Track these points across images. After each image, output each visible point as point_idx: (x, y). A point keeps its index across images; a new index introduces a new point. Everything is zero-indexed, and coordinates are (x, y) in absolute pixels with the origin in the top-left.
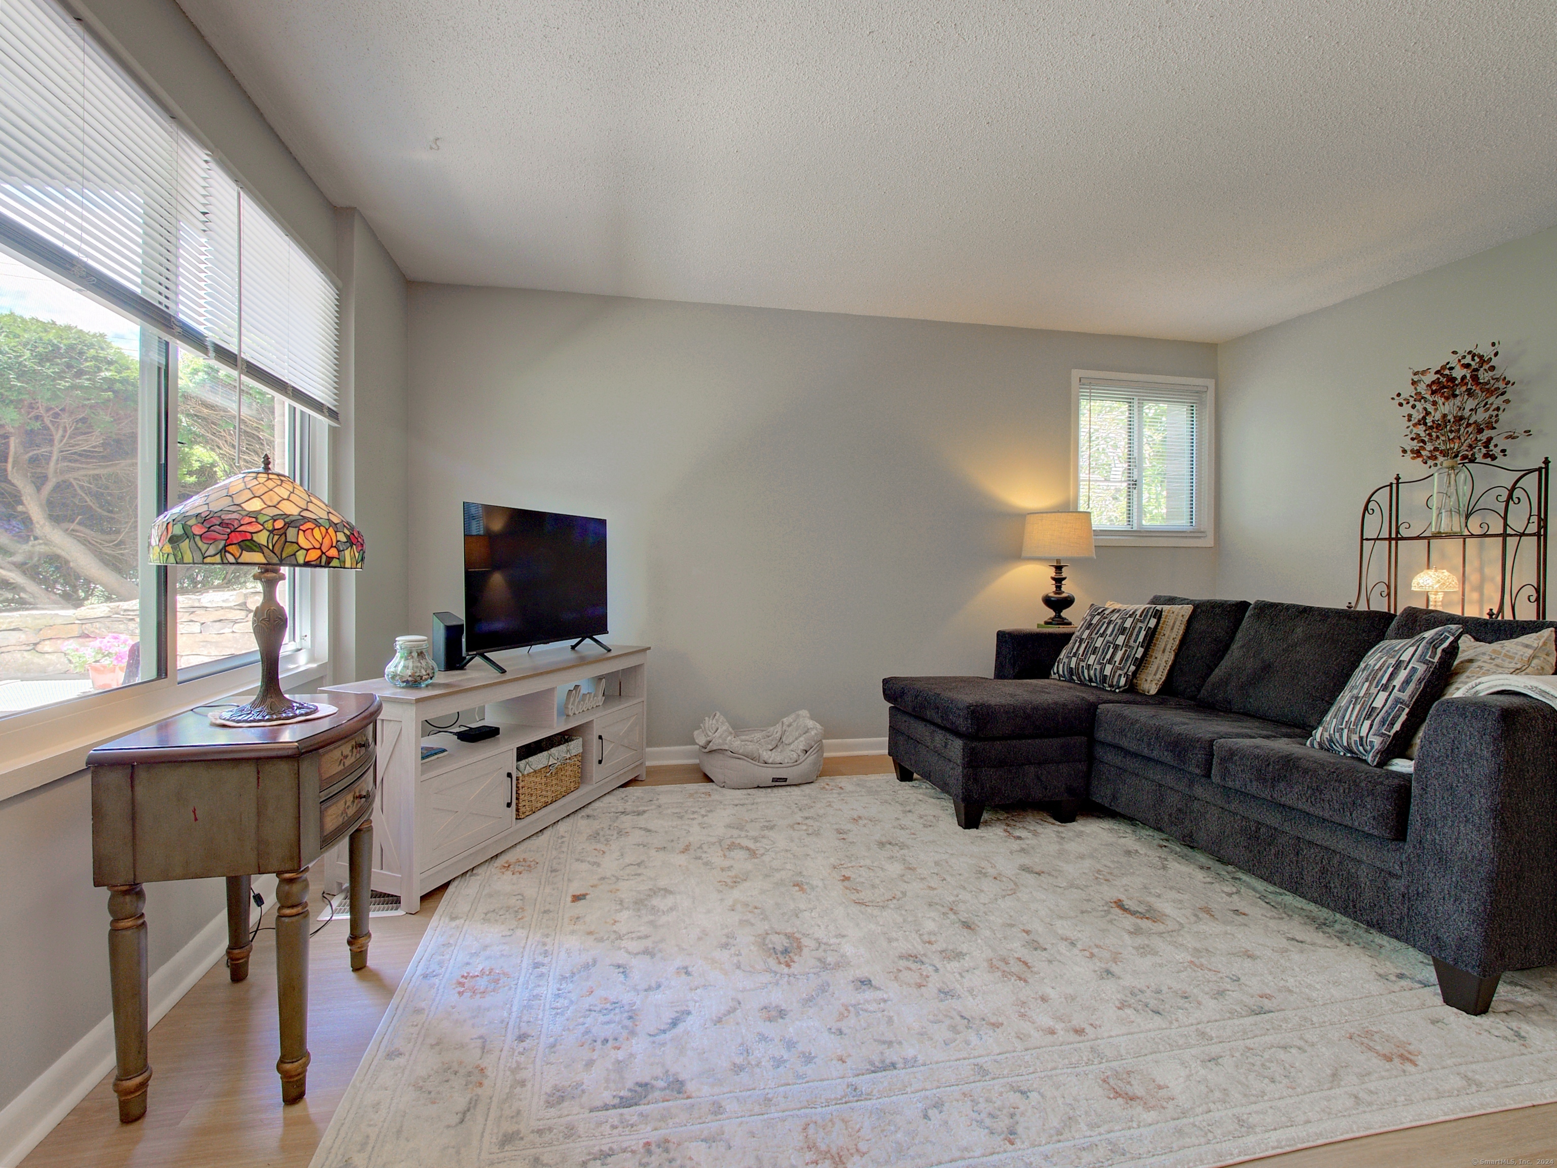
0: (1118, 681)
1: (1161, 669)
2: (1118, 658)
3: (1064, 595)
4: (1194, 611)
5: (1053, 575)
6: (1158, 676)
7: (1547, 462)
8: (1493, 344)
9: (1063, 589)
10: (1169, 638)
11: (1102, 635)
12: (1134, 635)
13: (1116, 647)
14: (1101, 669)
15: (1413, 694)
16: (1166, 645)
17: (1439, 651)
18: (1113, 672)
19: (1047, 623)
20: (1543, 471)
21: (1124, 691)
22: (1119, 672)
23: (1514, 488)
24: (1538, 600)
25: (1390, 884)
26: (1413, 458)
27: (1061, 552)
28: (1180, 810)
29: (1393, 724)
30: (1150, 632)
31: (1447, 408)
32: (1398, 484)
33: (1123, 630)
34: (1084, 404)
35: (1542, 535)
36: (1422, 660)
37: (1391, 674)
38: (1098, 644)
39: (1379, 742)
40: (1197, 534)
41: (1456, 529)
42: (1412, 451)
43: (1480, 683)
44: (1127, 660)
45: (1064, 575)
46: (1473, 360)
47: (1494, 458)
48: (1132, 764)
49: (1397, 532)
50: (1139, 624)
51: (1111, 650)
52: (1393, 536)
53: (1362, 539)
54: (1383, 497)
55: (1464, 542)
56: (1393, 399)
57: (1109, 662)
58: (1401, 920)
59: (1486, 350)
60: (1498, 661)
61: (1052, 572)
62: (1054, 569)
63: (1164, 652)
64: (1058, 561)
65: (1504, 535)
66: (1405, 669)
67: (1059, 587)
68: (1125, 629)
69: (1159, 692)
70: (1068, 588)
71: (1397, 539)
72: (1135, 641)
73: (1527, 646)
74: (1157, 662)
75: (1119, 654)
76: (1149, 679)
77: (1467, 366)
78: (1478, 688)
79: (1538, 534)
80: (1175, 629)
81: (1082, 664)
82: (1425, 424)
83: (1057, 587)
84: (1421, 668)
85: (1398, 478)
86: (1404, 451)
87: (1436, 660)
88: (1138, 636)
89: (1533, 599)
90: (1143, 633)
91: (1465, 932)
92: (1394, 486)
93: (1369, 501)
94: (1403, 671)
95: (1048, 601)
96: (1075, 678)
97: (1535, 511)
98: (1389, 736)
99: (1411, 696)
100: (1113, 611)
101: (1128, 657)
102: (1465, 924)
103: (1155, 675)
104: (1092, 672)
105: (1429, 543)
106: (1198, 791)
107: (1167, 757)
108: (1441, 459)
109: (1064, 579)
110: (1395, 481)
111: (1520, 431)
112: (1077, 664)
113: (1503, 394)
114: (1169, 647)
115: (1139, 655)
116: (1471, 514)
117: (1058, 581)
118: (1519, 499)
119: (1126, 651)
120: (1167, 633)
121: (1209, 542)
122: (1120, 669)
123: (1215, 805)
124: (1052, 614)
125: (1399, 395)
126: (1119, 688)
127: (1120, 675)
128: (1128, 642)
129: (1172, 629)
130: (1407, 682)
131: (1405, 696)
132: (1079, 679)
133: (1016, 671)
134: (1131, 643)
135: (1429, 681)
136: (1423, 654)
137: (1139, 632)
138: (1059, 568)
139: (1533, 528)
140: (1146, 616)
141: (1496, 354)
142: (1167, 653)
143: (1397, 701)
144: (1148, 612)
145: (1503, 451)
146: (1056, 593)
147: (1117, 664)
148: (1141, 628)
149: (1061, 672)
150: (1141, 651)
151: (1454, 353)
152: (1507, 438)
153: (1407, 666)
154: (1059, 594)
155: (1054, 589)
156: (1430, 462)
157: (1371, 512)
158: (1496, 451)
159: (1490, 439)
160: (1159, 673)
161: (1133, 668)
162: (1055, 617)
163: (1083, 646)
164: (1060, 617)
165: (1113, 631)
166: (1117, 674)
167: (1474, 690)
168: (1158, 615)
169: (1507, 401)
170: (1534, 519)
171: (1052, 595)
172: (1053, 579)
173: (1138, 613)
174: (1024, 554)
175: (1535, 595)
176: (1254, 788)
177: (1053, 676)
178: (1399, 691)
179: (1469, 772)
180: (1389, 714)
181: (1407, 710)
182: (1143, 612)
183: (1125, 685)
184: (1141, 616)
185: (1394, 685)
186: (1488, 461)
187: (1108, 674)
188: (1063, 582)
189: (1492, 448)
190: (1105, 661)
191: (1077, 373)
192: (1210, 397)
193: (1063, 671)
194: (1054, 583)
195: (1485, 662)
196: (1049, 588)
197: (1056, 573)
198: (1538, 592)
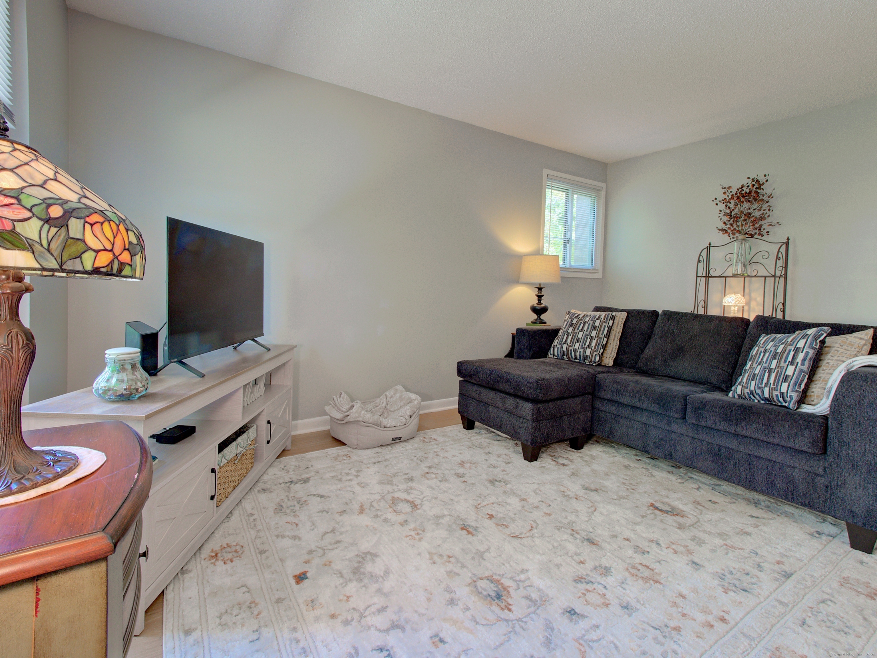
0: (595, 359)
1: (614, 350)
3: (542, 305)
4: (627, 316)
5: (537, 293)
6: (612, 355)
7: (788, 239)
8: (765, 176)
9: (542, 302)
10: (617, 332)
11: (581, 331)
12: (602, 331)
13: (591, 338)
14: (584, 351)
15: (809, 366)
17: (818, 341)
18: (592, 353)
19: (532, 322)
20: (787, 244)
22: (595, 353)
23: (778, 252)
25: (816, 481)
26: (722, 234)
27: (542, 280)
28: (662, 439)
29: (801, 385)
30: (609, 329)
31: (742, 208)
33: (594, 328)
34: (548, 191)
35: (786, 278)
36: (810, 347)
37: (794, 356)
38: (580, 336)
39: (796, 395)
40: (595, 271)
42: (723, 230)
43: (855, 361)
44: (599, 346)
45: (543, 293)
46: (756, 183)
47: (762, 236)
48: (626, 412)
49: (709, 273)
50: (604, 324)
51: (588, 340)
52: (707, 275)
53: (697, 277)
54: (704, 254)
55: (745, 279)
56: (712, 200)
57: (589, 347)
59: (762, 179)
60: (845, 347)
61: (536, 291)
62: (537, 290)
63: (614, 340)
64: (540, 285)
65: (765, 276)
66: (802, 352)
67: (540, 301)
68: (595, 327)
69: (613, 364)
70: (545, 302)
71: (709, 277)
72: (602, 334)
73: (861, 339)
74: (611, 346)
75: (594, 343)
76: (608, 357)
77: (753, 186)
78: (854, 363)
79: (784, 277)
80: (619, 327)
81: (570, 348)
82: (731, 215)
83: (539, 300)
84: (811, 352)
85: (710, 244)
86: (719, 230)
87: (817, 347)
88: (604, 330)
89: (782, 310)
90: (606, 329)
92: (709, 248)
93: (700, 256)
94: (801, 354)
95: (534, 310)
96: (565, 357)
97: (784, 266)
98: (800, 392)
99: (807, 368)
100: (584, 316)
101: (599, 344)
103: (611, 354)
104: (578, 354)
105: (725, 280)
106: (675, 427)
107: (654, 407)
108: (737, 235)
109: (543, 296)
110: (709, 246)
112: (567, 349)
113: (767, 202)
114: (617, 337)
115: (604, 343)
116: (748, 265)
117: (540, 297)
118: (780, 258)
119: (597, 340)
120: (616, 329)
121: (599, 275)
122: (595, 351)
123: (687, 436)
124: (535, 316)
125: (716, 199)
126: (595, 362)
127: (596, 355)
128: (599, 335)
129: (617, 327)
130: (804, 360)
131: (804, 369)
132: (568, 358)
133: (531, 353)
134: (600, 335)
135: (814, 358)
136: (811, 344)
137: (604, 329)
138: (540, 289)
139: (783, 274)
140: (607, 319)
141: (767, 181)
142: (616, 341)
143: (801, 371)
145: (768, 232)
146: (538, 304)
147: (593, 348)
148: (605, 326)
149: (556, 354)
150: (605, 339)
151: (749, 178)
152: (769, 225)
153: (803, 350)
154: (540, 304)
155: (537, 302)
156: (731, 236)
157: (700, 262)
158: (764, 232)
159: (761, 225)
160: (613, 353)
161: (602, 350)
162: (537, 319)
163: (570, 337)
164: (540, 319)
166: (594, 355)
167: (852, 365)
168: (613, 318)
169: (769, 206)
171: (536, 305)
172: (537, 296)
174: (521, 280)
176: (722, 426)
177: (550, 356)
178: (801, 365)
179: (871, 413)
180: (799, 379)
181: (807, 376)
183: (599, 361)
184: (604, 319)
185: (797, 361)
186: (760, 237)
187: (589, 354)
188: (542, 298)
189: (762, 230)
190: (586, 347)
191: (546, 172)
192: (603, 193)
193: (558, 353)
194: (537, 298)
195: (838, 347)
196: (534, 301)
197: (539, 292)
198: (783, 306)
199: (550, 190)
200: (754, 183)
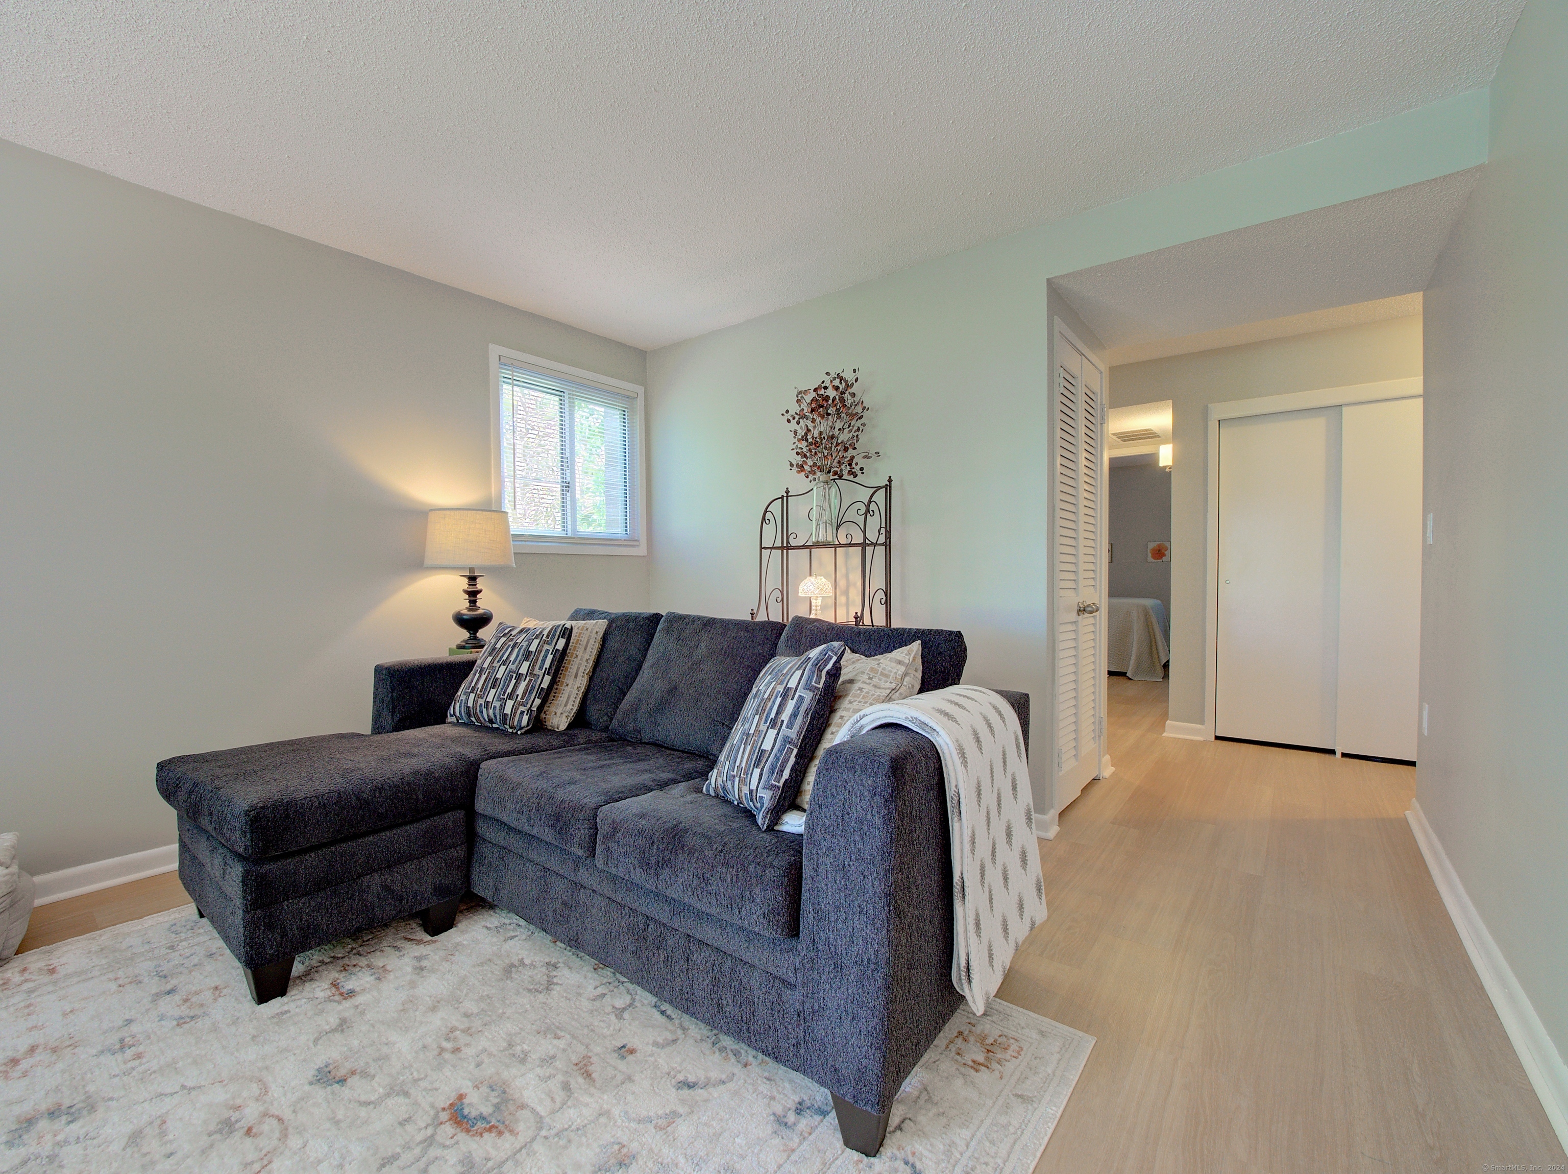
0: (520, 721)
1: (572, 698)
2: (520, 691)
3: (480, 611)
4: (609, 626)
5: (466, 587)
6: (569, 707)
7: (890, 481)
8: (854, 371)
9: (477, 604)
10: (581, 660)
11: (504, 663)
12: (540, 661)
13: (519, 677)
14: (501, 706)
15: (801, 728)
16: (578, 668)
17: (824, 673)
18: (514, 709)
19: (460, 647)
20: (888, 488)
21: (526, 733)
22: (522, 708)
23: (870, 502)
24: (886, 603)
25: (784, 998)
26: (798, 472)
27: (476, 560)
29: (782, 771)
30: (558, 655)
31: (822, 426)
32: (787, 497)
33: (527, 655)
34: (506, 389)
35: (888, 545)
36: (808, 687)
37: (780, 705)
38: (499, 676)
39: (769, 798)
41: (830, 539)
42: (797, 465)
43: (864, 716)
44: (531, 693)
45: (479, 587)
46: (841, 383)
47: (856, 476)
49: (788, 542)
50: (546, 647)
51: (514, 681)
52: (785, 545)
53: (761, 548)
54: (776, 508)
55: (835, 550)
56: (783, 414)
57: (510, 697)
58: (797, 1045)
59: (849, 376)
60: (875, 680)
61: (464, 584)
62: (466, 580)
63: (576, 677)
64: (472, 570)
65: (864, 545)
66: (792, 698)
67: (473, 602)
68: (530, 653)
69: (570, 726)
70: (485, 603)
71: (789, 548)
72: (541, 668)
73: (900, 662)
74: (568, 689)
75: (523, 685)
76: (559, 712)
77: (837, 388)
78: (863, 722)
79: (885, 544)
80: (589, 649)
81: (481, 701)
82: (807, 440)
83: (470, 602)
84: (808, 696)
85: (787, 492)
86: (792, 465)
87: (821, 686)
88: (544, 661)
89: (883, 601)
90: (550, 657)
91: (864, 1061)
92: (785, 498)
93: (766, 512)
94: (790, 701)
95: (461, 621)
96: (473, 719)
97: (883, 525)
98: (778, 787)
99: (799, 734)
100: (521, 631)
101: (533, 688)
102: (863, 1050)
103: (566, 706)
104: (491, 711)
105: (810, 552)
108: (818, 474)
109: (479, 592)
110: (785, 495)
111: (872, 452)
112: (475, 702)
113: (861, 418)
114: (581, 670)
115: (545, 685)
116: (840, 526)
117: (473, 595)
118: (873, 511)
119: (530, 680)
120: (580, 654)
121: (642, 550)
122: (523, 705)
124: (465, 634)
125: (787, 412)
126: (521, 728)
127: (523, 712)
128: (533, 669)
129: (585, 649)
130: (794, 715)
131: (793, 733)
132: (478, 720)
134: (536, 671)
135: (815, 712)
136: (810, 678)
137: (546, 656)
138: (472, 579)
139: (882, 539)
140: (554, 635)
141: (856, 380)
142: (580, 677)
143: (787, 740)
144: (556, 631)
145: (862, 469)
146: (469, 609)
147: (519, 699)
148: (548, 650)
149: (458, 714)
150: (548, 679)
152: (864, 457)
153: (794, 695)
154: (474, 610)
155: (468, 605)
156: (811, 477)
157: (767, 522)
158: (857, 469)
159: (853, 458)
160: (571, 702)
161: (538, 702)
162: (470, 639)
163: (484, 677)
164: (475, 638)
165: (517, 656)
166: (519, 712)
167: (859, 725)
168: (567, 633)
169: (864, 424)
170: (883, 531)
171: (465, 612)
172: (466, 592)
173: (545, 633)
174: (428, 562)
175: (884, 598)
177: (448, 720)
178: (787, 727)
180: (778, 759)
181: (796, 750)
182: (550, 632)
183: (528, 724)
184: (547, 637)
185: (782, 718)
186: (851, 478)
187: (509, 713)
188: (478, 596)
189: (854, 465)
190: (505, 697)
191: (496, 350)
192: (640, 402)
193: (460, 712)
194: (467, 596)
195: (864, 682)
196: (462, 605)
197: (469, 585)
198: (886, 595)
199: (510, 387)
200: (837, 382)
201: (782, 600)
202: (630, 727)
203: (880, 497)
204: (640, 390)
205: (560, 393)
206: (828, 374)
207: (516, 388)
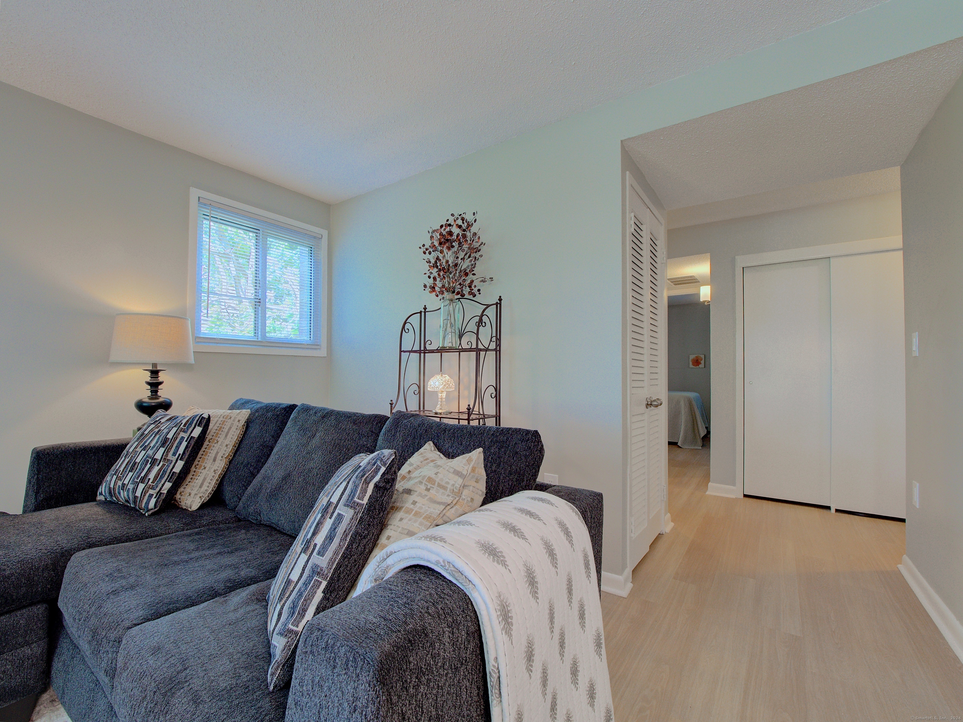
0: (148, 504)
1: (208, 480)
2: (152, 476)
3: (161, 400)
4: (252, 416)
5: (149, 379)
6: (204, 488)
7: (500, 300)
8: (474, 213)
9: (159, 393)
10: (221, 445)
12: (175, 447)
13: (154, 462)
14: (134, 489)
15: (336, 553)
16: (217, 453)
17: (370, 487)
18: (145, 492)
19: (137, 428)
20: (499, 305)
21: (153, 514)
22: (152, 492)
23: (482, 315)
24: (496, 396)
26: (430, 292)
27: (158, 356)
29: (305, 611)
30: (193, 443)
31: (449, 256)
32: (425, 312)
33: (164, 442)
35: (498, 350)
36: (350, 503)
39: (282, 648)
40: (315, 346)
41: (456, 345)
42: (430, 287)
44: (162, 478)
45: (160, 379)
46: (463, 223)
47: (475, 296)
49: (425, 347)
50: (182, 434)
51: (149, 466)
52: (422, 349)
53: (401, 351)
54: (415, 321)
55: (459, 354)
56: (420, 248)
57: (142, 481)
59: (469, 217)
61: (147, 377)
62: (149, 374)
63: (214, 460)
64: (155, 365)
65: (478, 351)
66: (331, 516)
67: (154, 392)
69: (203, 506)
70: (164, 393)
71: (425, 351)
72: (174, 454)
74: (204, 472)
75: (156, 469)
76: (193, 493)
77: (460, 226)
79: (495, 350)
80: (230, 436)
82: (437, 267)
83: (152, 392)
84: (348, 514)
85: (425, 308)
86: (425, 286)
87: (364, 503)
88: (178, 447)
89: (493, 395)
90: (184, 444)
92: (423, 314)
93: (405, 323)
94: (328, 519)
95: (142, 407)
97: (494, 334)
98: (296, 633)
99: (330, 564)
101: (165, 472)
103: (201, 487)
104: (126, 493)
105: (441, 355)
108: (446, 293)
109: (161, 383)
110: (423, 310)
111: (487, 277)
113: (478, 251)
114: (220, 455)
115: (176, 471)
116: (463, 335)
117: (154, 386)
118: (485, 322)
119: (164, 465)
120: (220, 440)
121: (323, 352)
122: (153, 488)
125: (424, 245)
126: (148, 511)
127: (151, 496)
128: (167, 455)
129: (226, 436)
132: (118, 499)
134: (170, 457)
135: (356, 533)
136: (352, 494)
137: (180, 443)
138: (155, 373)
139: (493, 346)
140: (191, 424)
141: (476, 220)
142: (218, 461)
144: (193, 420)
145: (479, 290)
146: (151, 398)
147: (151, 482)
148: (183, 438)
150: (180, 464)
152: (480, 281)
153: (333, 512)
154: (157, 398)
155: (149, 394)
156: (440, 296)
157: (407, 331)
158: (475, 291)
159: (472, 282)
160: (206, 484)
161: (168, 485)
163: (127, 460)
165: (157, 442)
166: (148, 495)
168: (205, 422)
169: (481, 256)
170: (494, 339)
171: (147, 400)
172: (148, 383)
173: (184, 422)
175: (495, 393)
177: (100, 498)
178: (319, 553)
181: (324, 585)
182: (188, 421)
183: (155, 506)
184: (185, 425)
186: (471, 297)
187: (139, 495)
188: (160, 387)
189: (473, 288)
190: (138, 480)
191: (195, 193)
192: (324, 243)
193: (105, 492)
194: (149, 387)
195: (421, 495)
196: (145, 394)
197: (151, 377)
198: (496, 390)
199: (207, 222)
200: (460, 222)
201: (419, 392)
202: (251, 509)
203: (491, 312)
204: (325, 233)
205: (256, 230)
206: (452, 215)
207: (212, 224)
